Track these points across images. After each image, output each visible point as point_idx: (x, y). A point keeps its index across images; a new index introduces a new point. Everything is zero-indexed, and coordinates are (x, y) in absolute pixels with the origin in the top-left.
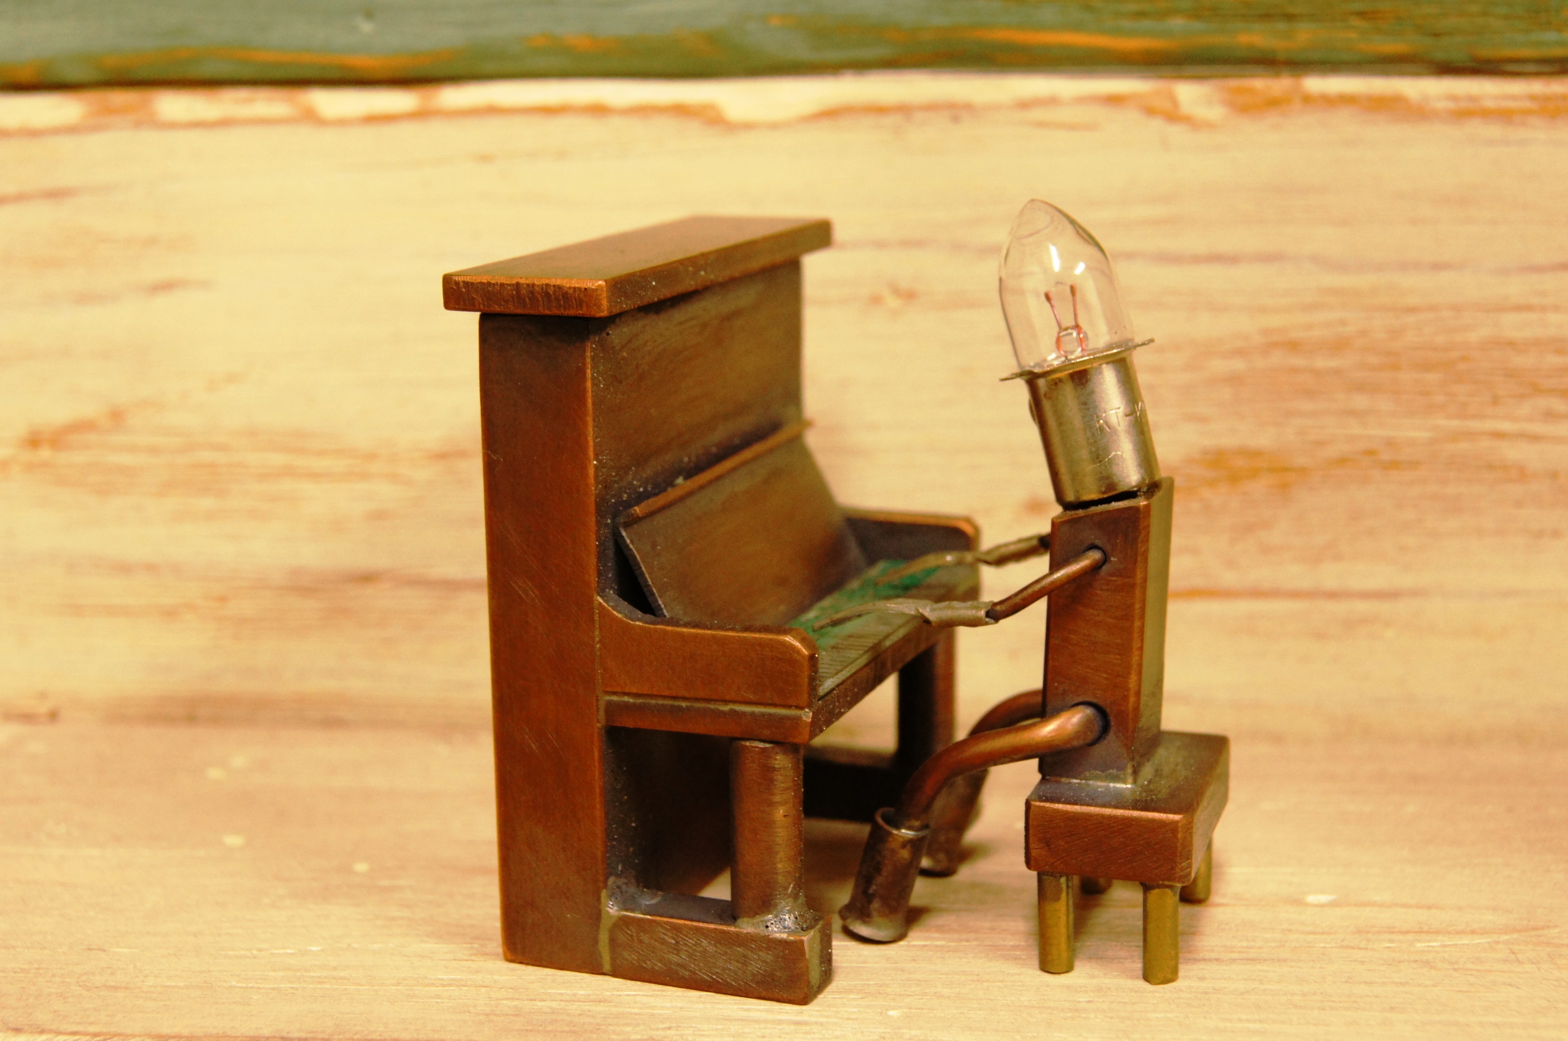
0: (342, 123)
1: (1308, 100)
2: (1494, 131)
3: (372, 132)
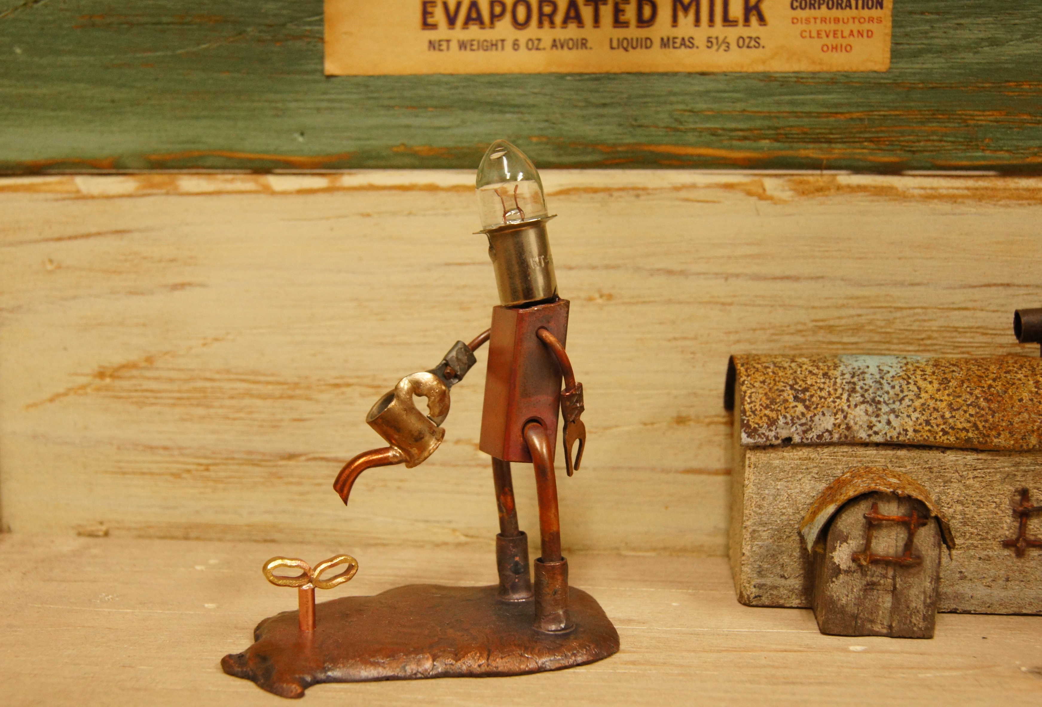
0: (284, 193)
1: (839, 188)
2: (947, 207)
3: (301, 199)
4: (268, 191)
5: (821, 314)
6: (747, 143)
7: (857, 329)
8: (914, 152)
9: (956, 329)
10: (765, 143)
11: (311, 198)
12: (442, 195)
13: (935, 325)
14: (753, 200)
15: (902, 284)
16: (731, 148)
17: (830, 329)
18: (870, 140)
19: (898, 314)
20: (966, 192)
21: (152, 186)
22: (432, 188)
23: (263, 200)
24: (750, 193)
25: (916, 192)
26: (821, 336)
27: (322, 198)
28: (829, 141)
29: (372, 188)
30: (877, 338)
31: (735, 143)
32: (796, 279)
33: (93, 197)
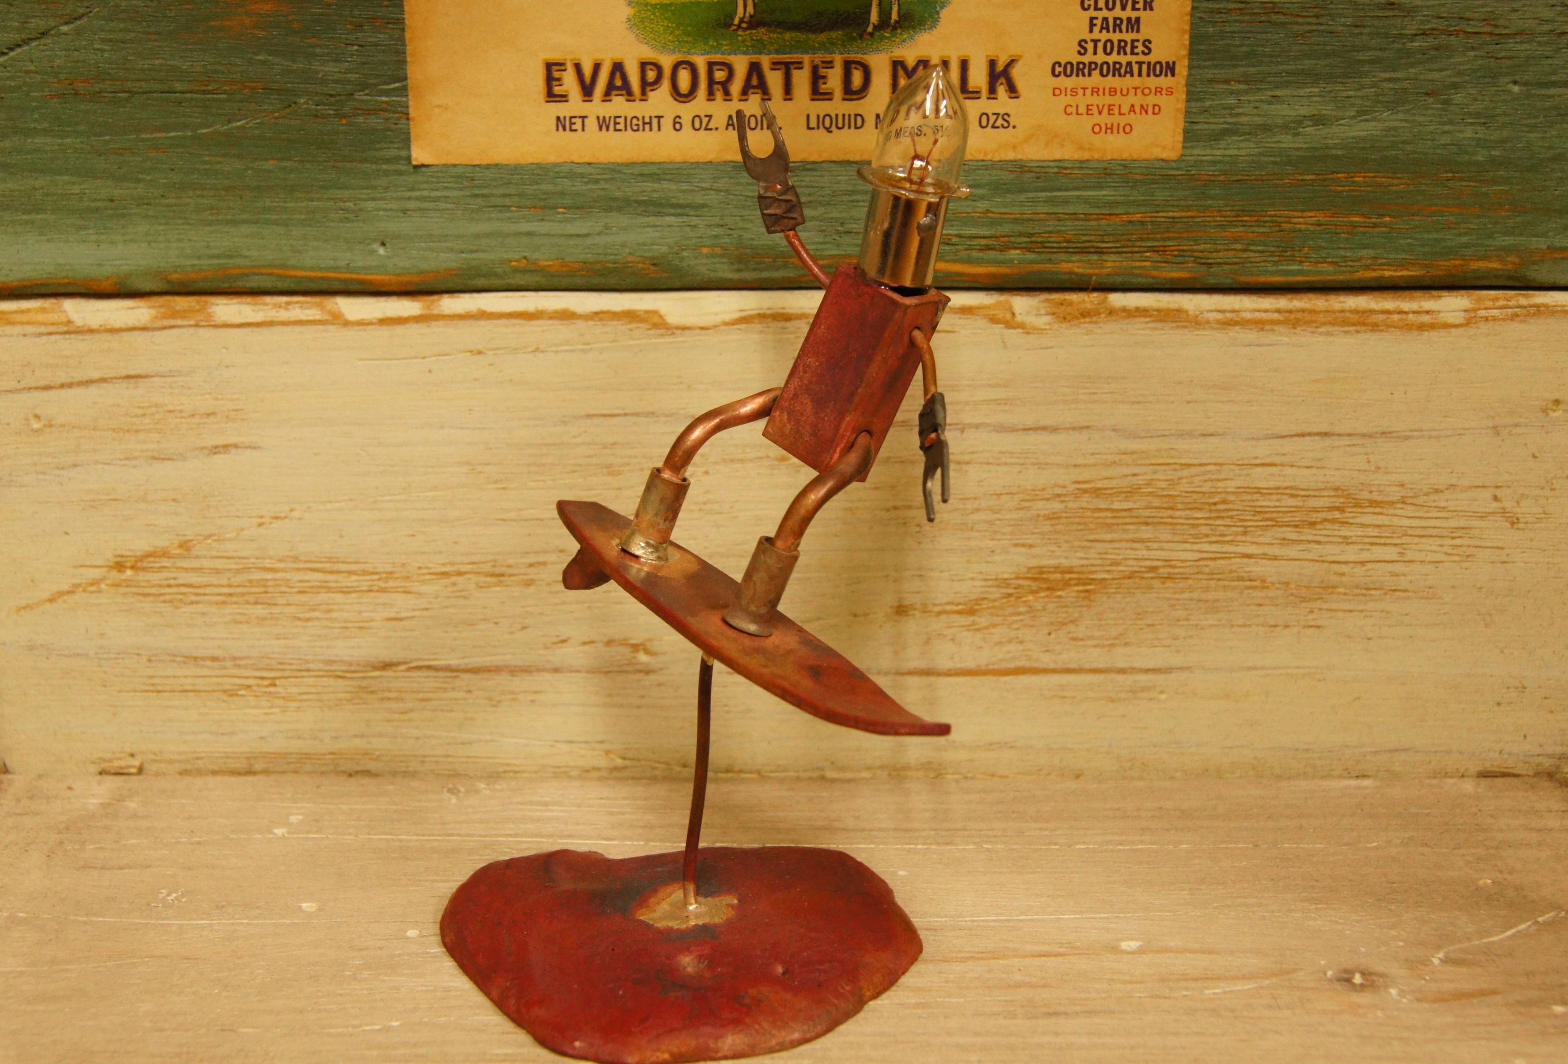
0: (361, 323)
1: (1112, 312)
2: (1250, 336)
3: (385, 332)
4: (338, 320)
5: (1085, 475)
6: (992, 254)
7: (1131, 492)
8: (1210, 265)
9: (1258, 490)
10: (1015, 254)
11: (399, 329)
12: (581, 324)
13: (1231, 485)
14: (998, 328)
15: (1190, 434)
16: (970, 261)
17: (1097, 492)
18: (1153, 250)
19: (1185, 473)
20: (1276, 316)
21: (175, 314)
22: (566, 316)
23: (333, 332)
24: (994, 320)
25: (1212, 316)
26: (1085, 501)
27: (414, 330)
28: (1100, 252)
29: (483, 315)
30: (1157, 502)
31: (975, 254)
32: (1055, 430)
33: (91, 331)
